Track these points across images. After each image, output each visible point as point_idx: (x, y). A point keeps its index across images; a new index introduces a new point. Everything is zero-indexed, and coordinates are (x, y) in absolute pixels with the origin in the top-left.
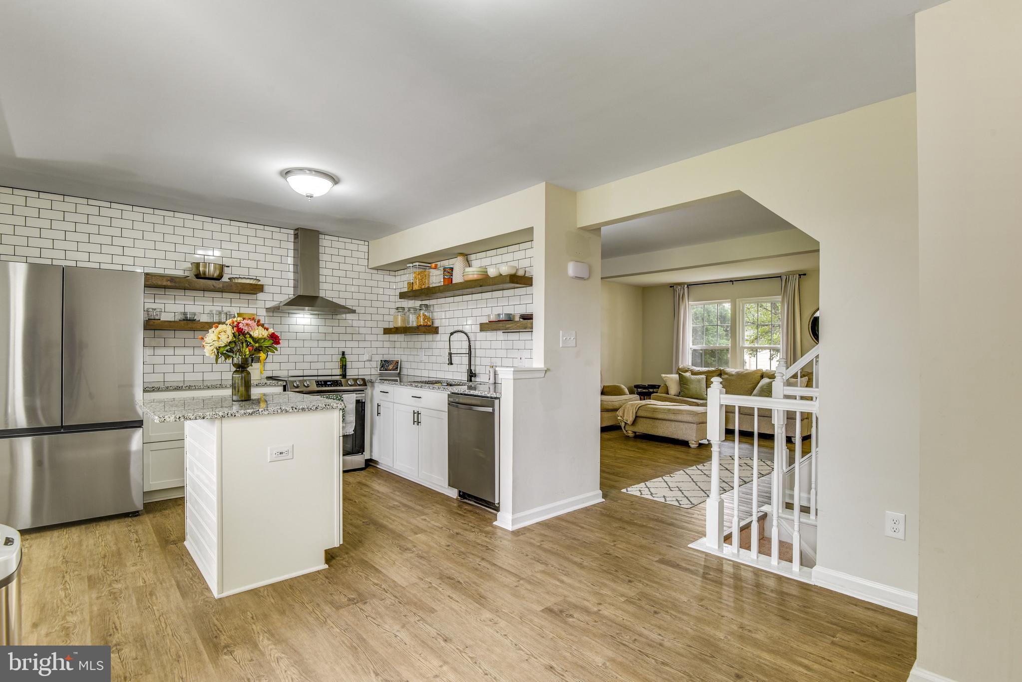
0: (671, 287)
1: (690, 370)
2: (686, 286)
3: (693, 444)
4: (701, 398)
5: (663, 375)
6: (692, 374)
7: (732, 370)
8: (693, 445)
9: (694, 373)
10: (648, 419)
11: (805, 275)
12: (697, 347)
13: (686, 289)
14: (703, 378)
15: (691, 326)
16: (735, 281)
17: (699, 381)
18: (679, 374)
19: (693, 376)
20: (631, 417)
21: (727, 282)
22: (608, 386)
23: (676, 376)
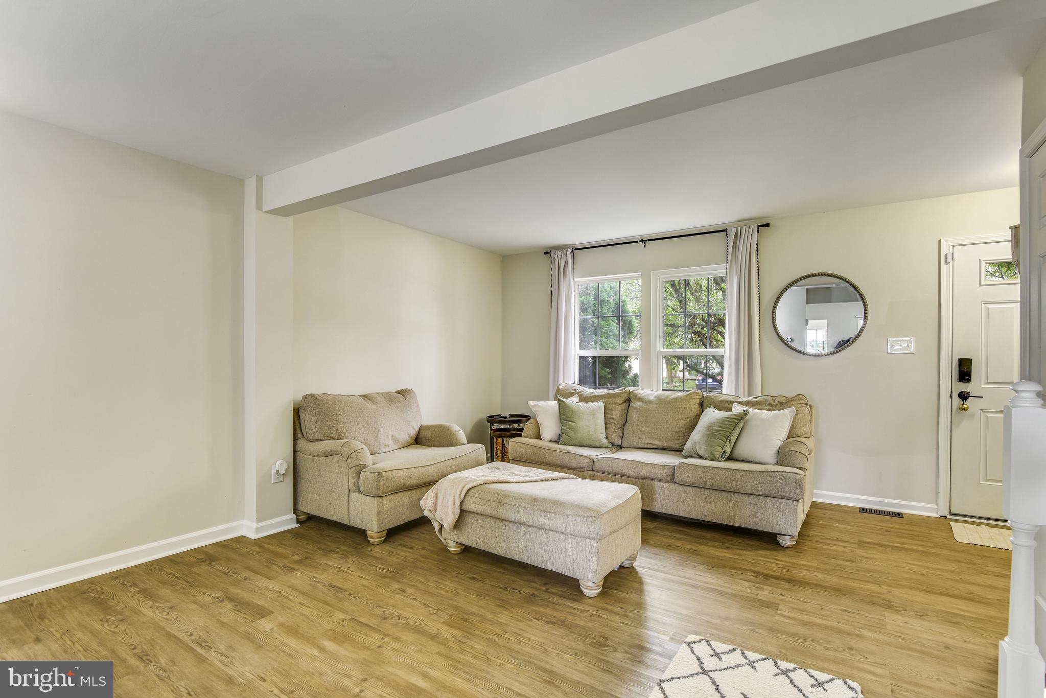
0: (546, 253)
1: (578, 393)
2: (570, 251)
3: (589, 588)
4: (598, 444)
5: (532, 403)
6: (581, 401)
7: (649, 392)
8: (591, 588)
9: (584, 399)
10: (489, 519)
11: (767, 225)
12: (588, 353)
13: (570, 256)
14: (599, 407)
15: (578, 317)
16: (649, 240)
17: (593, 413)
18: (559, 401)
19: (582, 404)
20: (450, 513)
21: (637, 242)
22: (429, 427)
23: (554, 404)
